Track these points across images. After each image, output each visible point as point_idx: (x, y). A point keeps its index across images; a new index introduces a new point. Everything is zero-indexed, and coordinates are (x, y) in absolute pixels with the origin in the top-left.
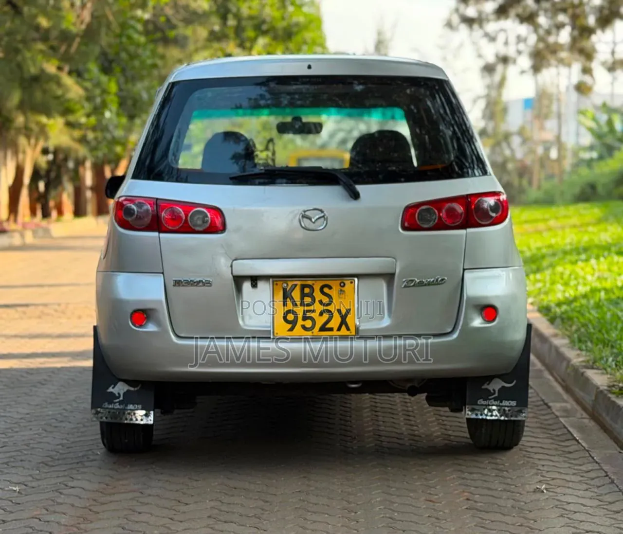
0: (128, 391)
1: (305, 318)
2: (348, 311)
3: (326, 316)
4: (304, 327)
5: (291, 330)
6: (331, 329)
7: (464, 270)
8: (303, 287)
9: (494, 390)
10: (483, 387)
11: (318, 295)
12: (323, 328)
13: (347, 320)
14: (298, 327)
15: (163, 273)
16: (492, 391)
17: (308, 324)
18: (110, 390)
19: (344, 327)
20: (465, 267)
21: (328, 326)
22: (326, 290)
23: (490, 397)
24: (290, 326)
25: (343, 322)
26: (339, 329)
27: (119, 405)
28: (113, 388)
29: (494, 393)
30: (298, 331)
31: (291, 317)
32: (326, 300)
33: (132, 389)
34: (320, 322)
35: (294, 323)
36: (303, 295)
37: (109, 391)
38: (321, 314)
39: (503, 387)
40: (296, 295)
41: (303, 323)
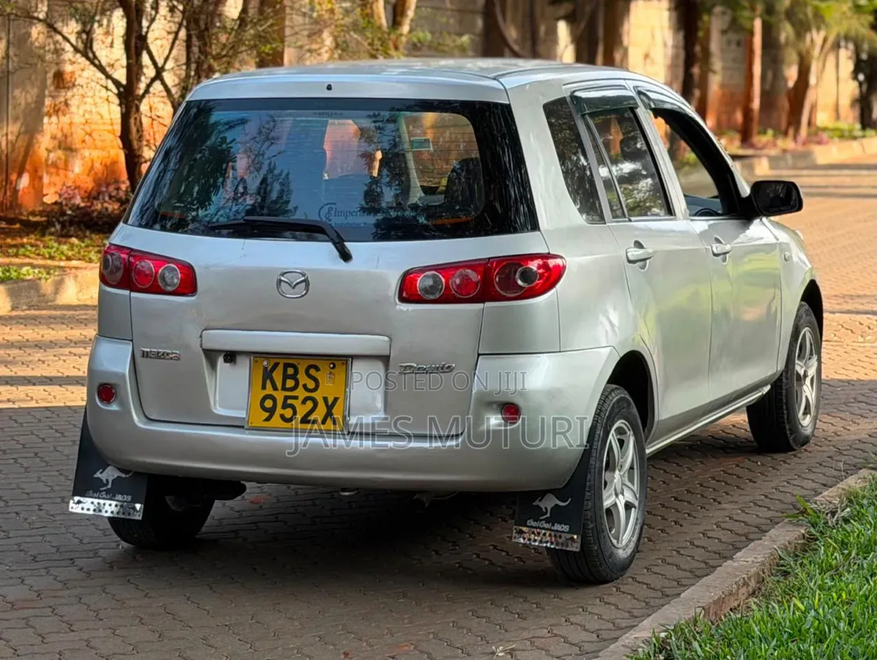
0: (118, 477)
1: (285, 406)
2: (336, 400)
3: (310, 404)
4: (282, 417)
5: (268, 419)
6: (315, 422)
7: (479, 355)
8: (286, 366)
9: (546, 509)
10: (534, 504)
11: (303, 379)
12: (305, 420)
13: (333, 411)
14: (276, 416)
15: (132, 341)
16: (544, 510)
17: (288, 413)
18: (98, 475)
19: (329, 421)
20: (480, 352)
21: (312, 417)
22: (312, 372)
23: (541, 518)
24: (267, 414)
25: (329, 414)
26: (324, 422)
27: (106, 494)
28: (101, 473)
29: (546, 513)
30: (276, 421)
31: (269, 403)
32: (311, 385)
33: (124, 476)
34: (302, 410)
35: (271, 411)
36: (286, 377)
37: (95, 476)
38: (304, 402)
39: (557, 505)
40: (278, 376)
41: (282, 412)
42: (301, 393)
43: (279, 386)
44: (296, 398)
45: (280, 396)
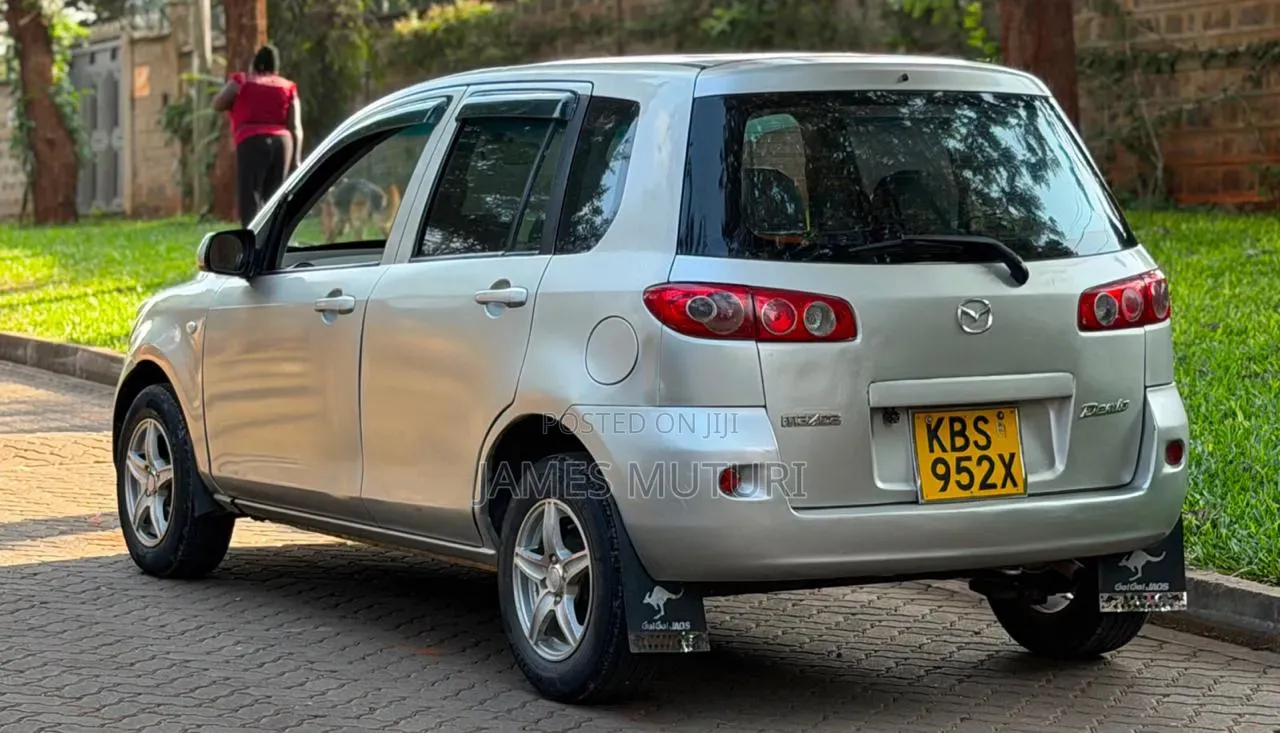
0: (669, 599)
1: (960, 470)
2: (1012, 456)
3: (986, 465)
4: (958, 483)
5: (944, 489)
6: (994, 486)
7: (1146, 387)
8: (952, 421)
9: (1136, 568)
10: (1121, 564)
11: (971, 433)
12: (984, 486)
13: (1013, 470)
14: (952, 484)
15: (765, 407)
16: (1133, 570)
17: (964, 479)
18: (647, 600)
19: (1009, 483)
20: (1147, 384)
21: (990, 481)
22: (981, 425)
23: (1131, 579)
24: (942, 483)
25: (1009, 475)
26: (1004, 486)
27: (662, 623)
28: (650, 596)
29: (1137, 573)
30: (953, 491)
31: (941, 469)
32: (982, 441)
33: (674, 597)
34: (979, 474)
35: (946, 478)
36: (953, 434)
38: (979, 462)
39: (1149, 562)
40: (944, 433)
41: (958, 477)
42: (974, 453)
43: (948, 446)
44: (969, 459)
45: (951, 458)
